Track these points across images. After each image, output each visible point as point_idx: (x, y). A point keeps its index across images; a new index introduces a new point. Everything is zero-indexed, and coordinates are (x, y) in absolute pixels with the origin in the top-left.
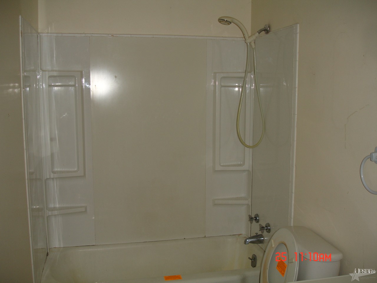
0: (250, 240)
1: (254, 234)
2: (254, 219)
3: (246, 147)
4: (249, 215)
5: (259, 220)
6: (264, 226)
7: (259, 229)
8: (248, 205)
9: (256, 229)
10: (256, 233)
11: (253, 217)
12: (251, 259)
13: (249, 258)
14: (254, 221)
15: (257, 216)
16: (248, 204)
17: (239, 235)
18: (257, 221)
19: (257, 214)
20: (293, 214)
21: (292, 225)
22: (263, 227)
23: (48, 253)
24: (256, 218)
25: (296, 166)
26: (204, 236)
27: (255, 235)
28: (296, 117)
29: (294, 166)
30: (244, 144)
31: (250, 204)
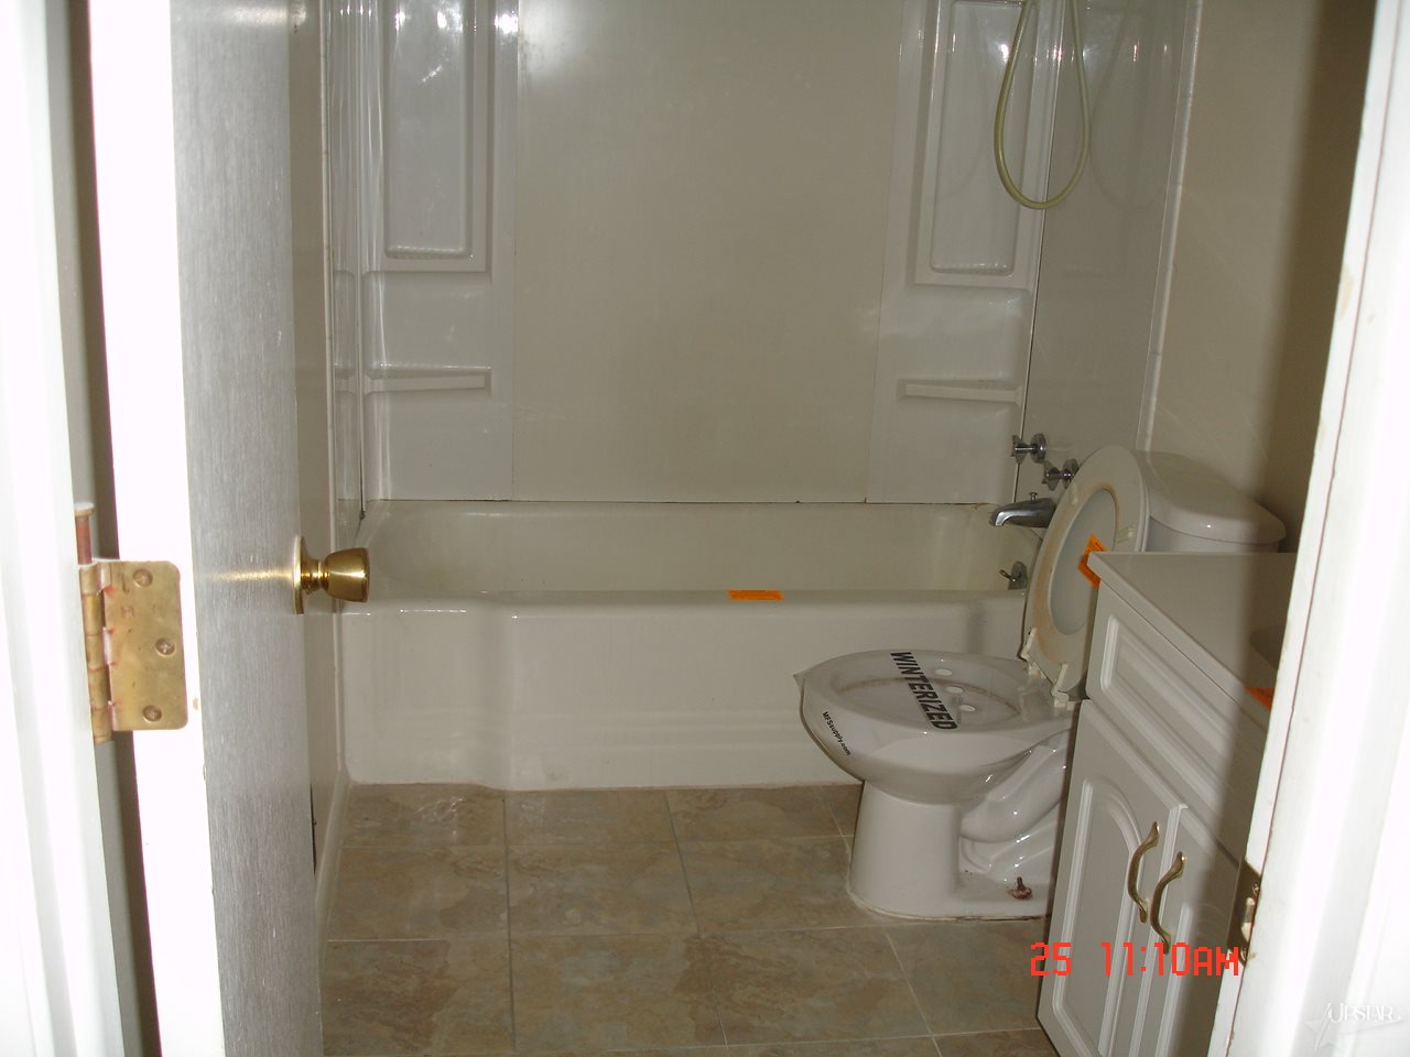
0: (1008, 515)
1: (1024, 497)
2: (1029, 448)
3: (1022, 207)
4: (1015, 438)
5: (1044, 453)
6: (1060, 469)
7: (1041, 477)
8: (1013, 404)
9: (1032, 479)
10: (1031, 494)
11: (1028, 444)
12: (1008, 576)
13: (1002, 572)
14: (1029, 454)
15: (1040, 440)
16: (1015, 403)
17: (976, 505)
18: (1040, 457)
19: (1041, 435)
20: (1151, 423)
21: (1148, 448)
22: (1054, 471)
23: (362, 511)
24: (1035, 446)
25: (1175, 265)
26: (862, 500)
27: (1029, 498)
28: (1190, 105)
29: (1171, 267)
30: (1018, 195)
31: (1020, 401)
